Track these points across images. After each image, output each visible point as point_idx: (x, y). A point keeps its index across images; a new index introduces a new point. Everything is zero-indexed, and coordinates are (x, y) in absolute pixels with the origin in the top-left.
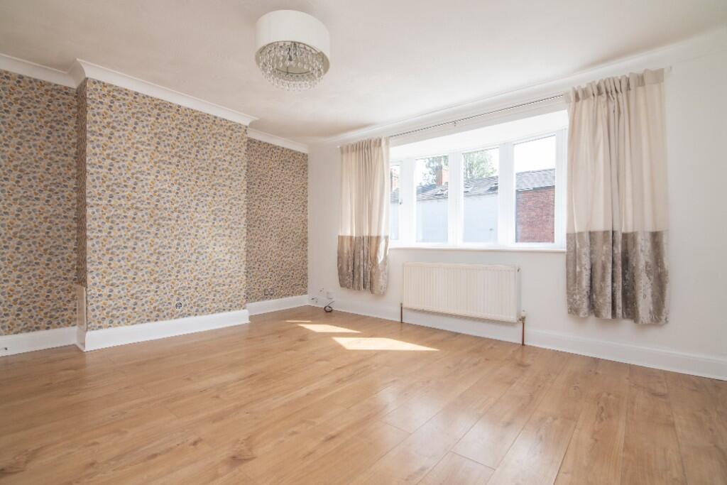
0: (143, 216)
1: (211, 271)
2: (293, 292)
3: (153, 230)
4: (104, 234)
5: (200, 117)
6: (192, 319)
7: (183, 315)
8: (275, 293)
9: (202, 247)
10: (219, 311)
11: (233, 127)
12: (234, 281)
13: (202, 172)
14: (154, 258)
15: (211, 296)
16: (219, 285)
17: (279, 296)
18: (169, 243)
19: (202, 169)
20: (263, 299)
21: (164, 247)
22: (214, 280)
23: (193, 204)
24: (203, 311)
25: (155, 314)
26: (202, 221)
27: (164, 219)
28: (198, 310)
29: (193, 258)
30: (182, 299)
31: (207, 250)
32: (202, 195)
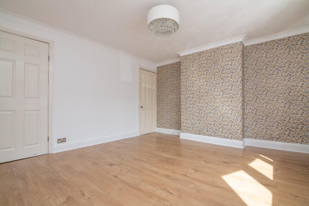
0: (195, 96)
1: (221, 118)
2: (302, 141)
3: (198, 101)
4: (185, 103)
5: (214, 51)
6: (212, 137)
7: (209, 135)
8: (282, 138)
9: (217, 107)
10: (225, 137)
13: (217, 74)
14: (198, 111)
15: (221, 130)
16: (225, 125)
17: (285, 140)
18: (204, 105)
19: (217, 72)
20: (269, 139)
21: (202, 107)
22: (222, 122)
23: (213, 89)
24: (217, 136)
25: (199, 132)
26: (217, 95)
27: (201, 96)
28: (215, 134)
29: (213, 112)
30: (208, 128)
31: (219, 108)
32: (217, 84)
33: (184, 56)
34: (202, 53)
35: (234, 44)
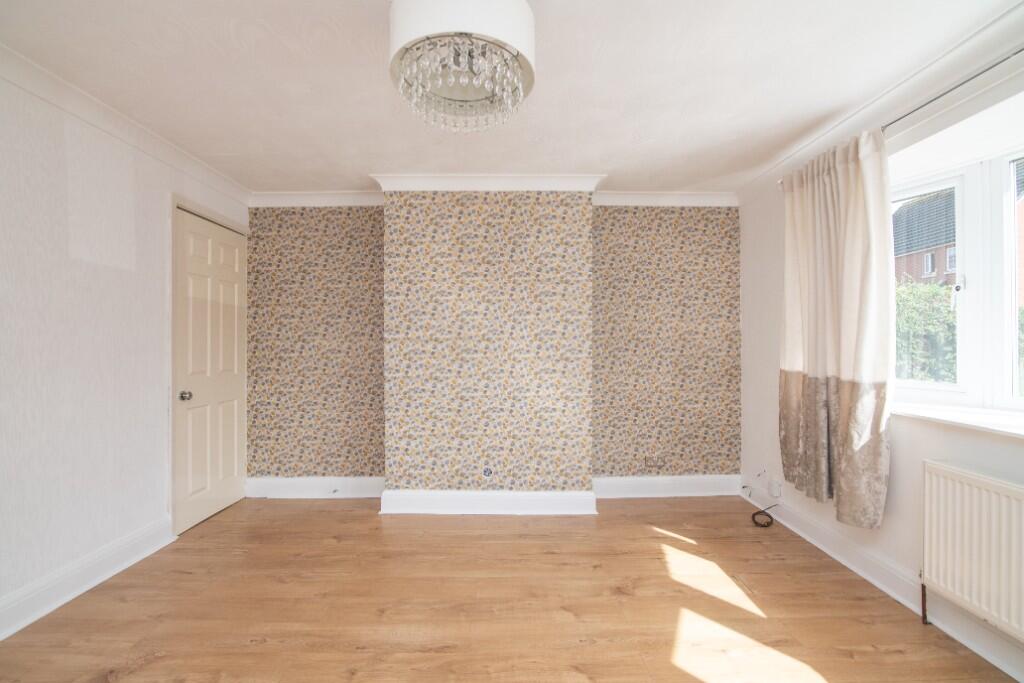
0: (443, 349)
1: (533, 426)
2: (706, 467)
3: (455, 367)
4: (401, 374)
5: (513, 200)
6: (505, 494)
7: (493, 487)
8: (668, 465)
9: (519, 390)
10: (545, 487)
11: (565, 200)
12: (570, 444)
13: (520, 280)
14: (455, 405)
15: (533, 464)
16: (546, 448)
17: (675, 470)
18: (475, 384)
19: (519, 274)
20: (642, 472)
21: (467, 389)
22: (537, 439)
23: (508, 328)
24: (521, 485)
25: (457, 479)
26: (520, 351)
27: (467, 351)
28: (514, 481)
29: (507, 405)
30: (491, 463)
31: (528, 394)
32: (520, 313)
33: (401, 194)
34: (472, 197)
35: (572, 195)
